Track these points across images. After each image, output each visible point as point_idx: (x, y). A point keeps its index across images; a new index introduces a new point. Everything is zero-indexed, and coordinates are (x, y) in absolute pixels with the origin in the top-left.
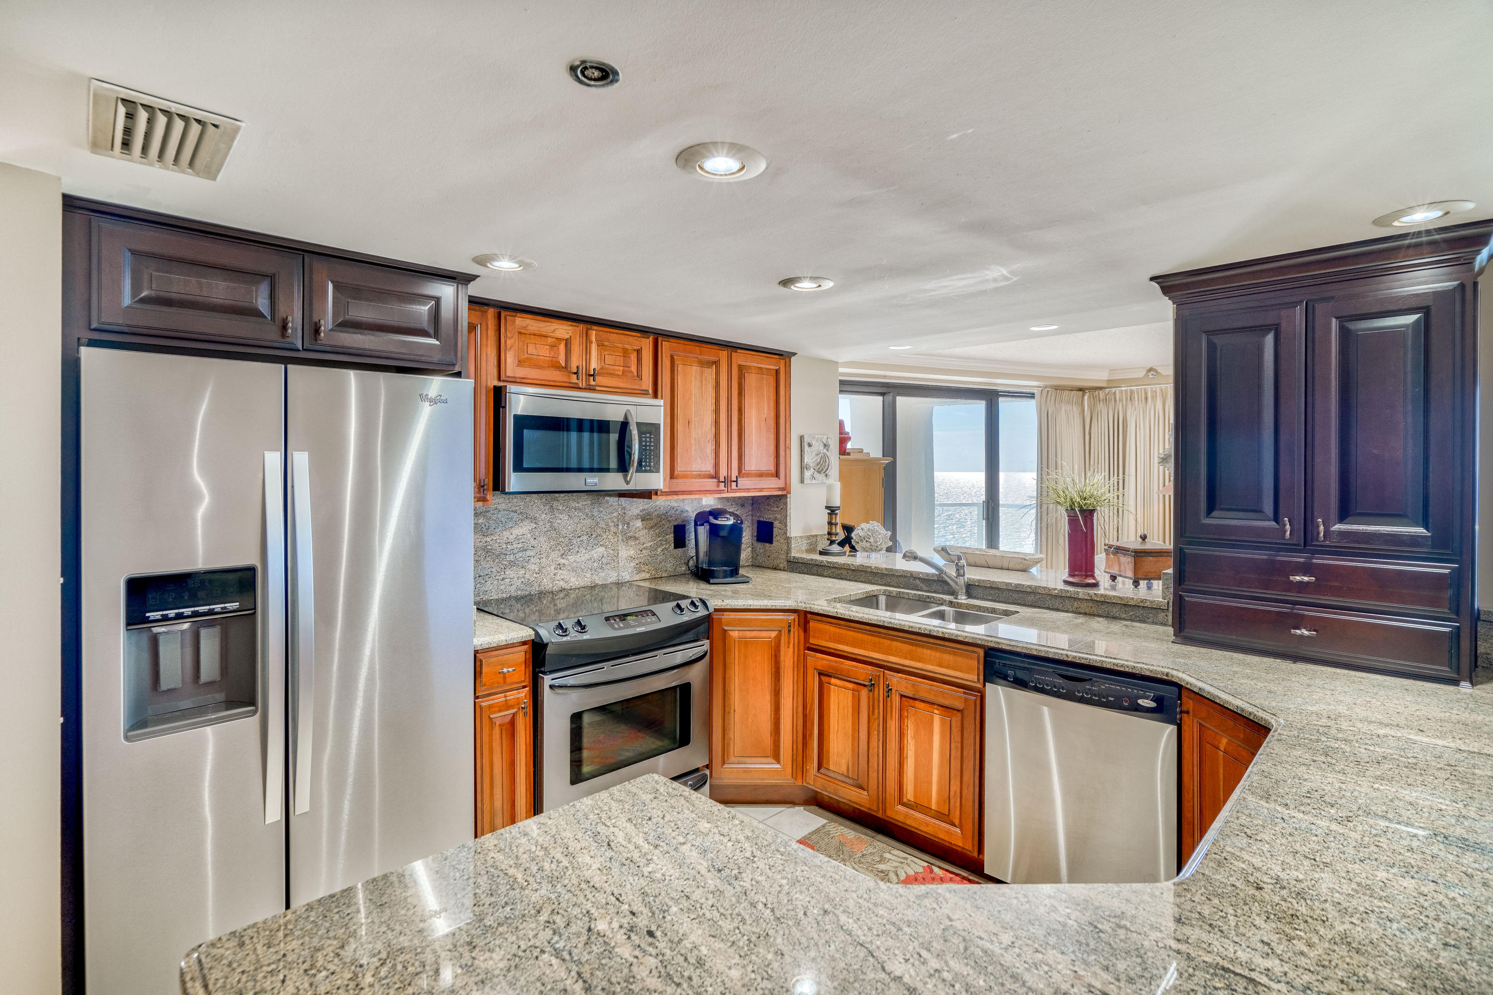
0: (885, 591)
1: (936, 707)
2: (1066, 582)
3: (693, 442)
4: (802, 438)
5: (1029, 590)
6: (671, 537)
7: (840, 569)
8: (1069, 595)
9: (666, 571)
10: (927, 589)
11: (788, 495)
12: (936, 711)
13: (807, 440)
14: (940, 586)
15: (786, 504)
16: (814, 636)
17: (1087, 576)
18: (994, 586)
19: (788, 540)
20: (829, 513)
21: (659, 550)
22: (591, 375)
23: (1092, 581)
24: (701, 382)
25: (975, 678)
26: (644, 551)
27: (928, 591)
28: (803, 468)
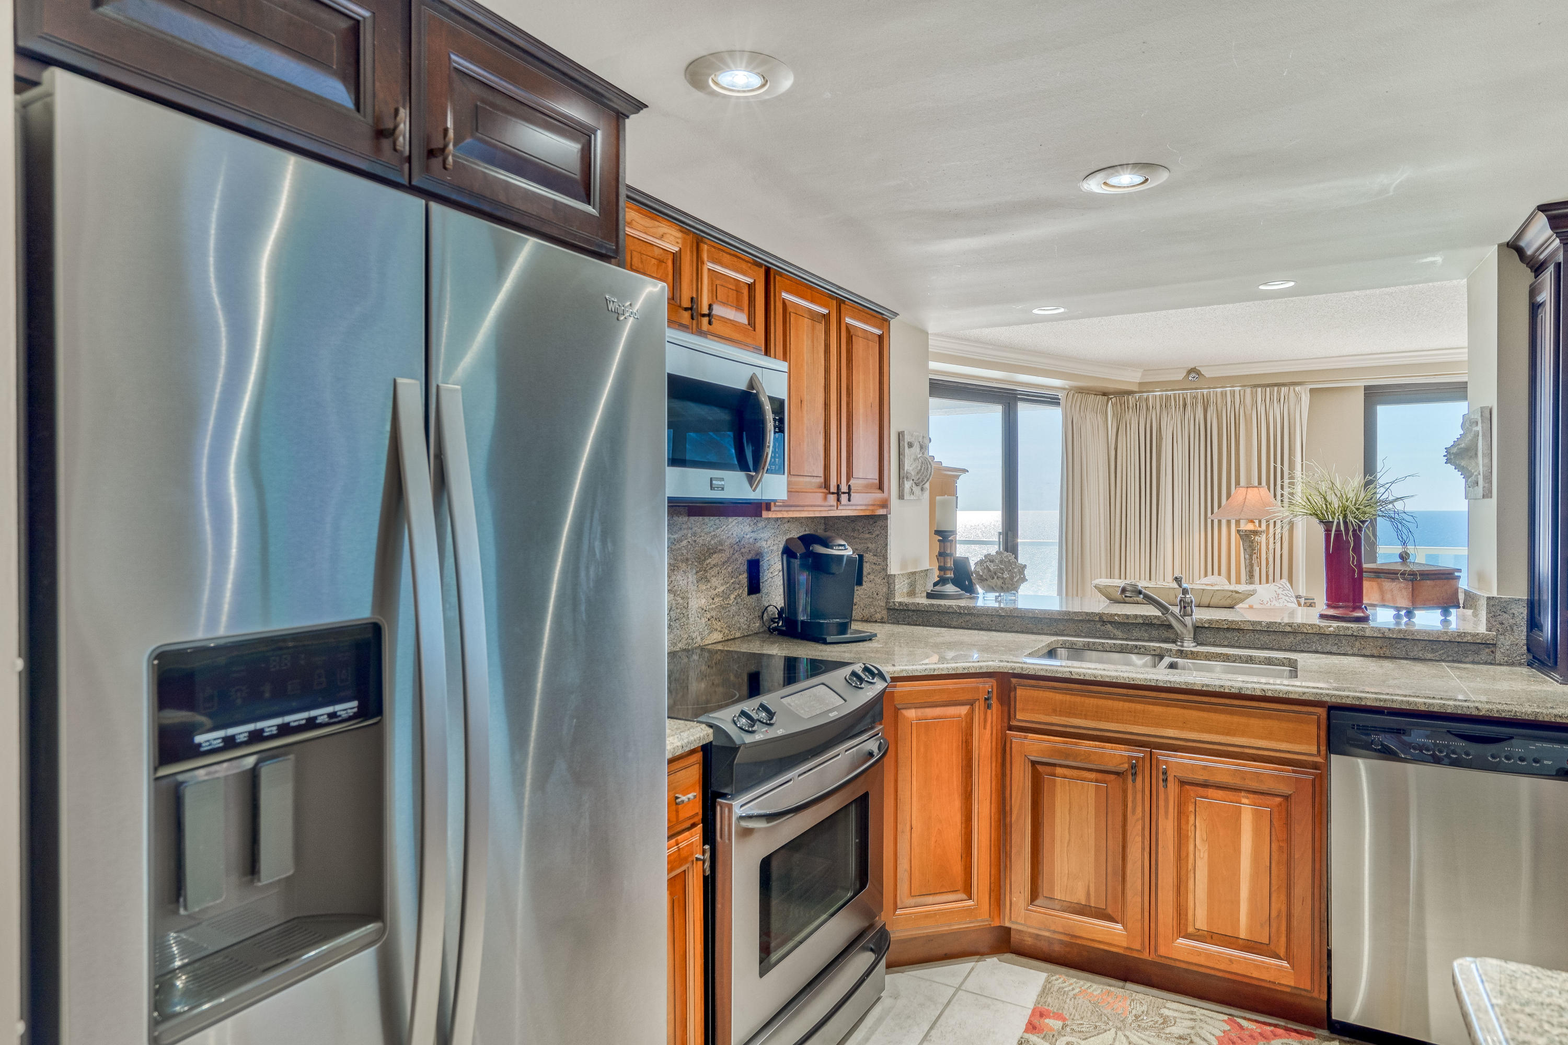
0: (1065, 642)
1: (1243, 794)
2: (1323, 616)
3: (805, 432)
4: (900, 435)
5: (1288, 629)
6: (744, 578)
7: (979, 616)
8: (1350, 632)
9: (739, 629)
10: (1125, 636)
11: (889, 516)
12: (1244, 800)
13: (907, 438)
14: (1146, 631)
15: (885, 528)
16: (1023, 710)
17: (1355, 608)
18: (1234, 627)
19: (889, 580)
20: (939, 541)
21: (732, 597)
22: (704, 315)
23: (1359, 614)
24: (813, 342)
25: (1314, 749)
26: (716, 600)
27: (1126, 639)
28: (901, 479)
